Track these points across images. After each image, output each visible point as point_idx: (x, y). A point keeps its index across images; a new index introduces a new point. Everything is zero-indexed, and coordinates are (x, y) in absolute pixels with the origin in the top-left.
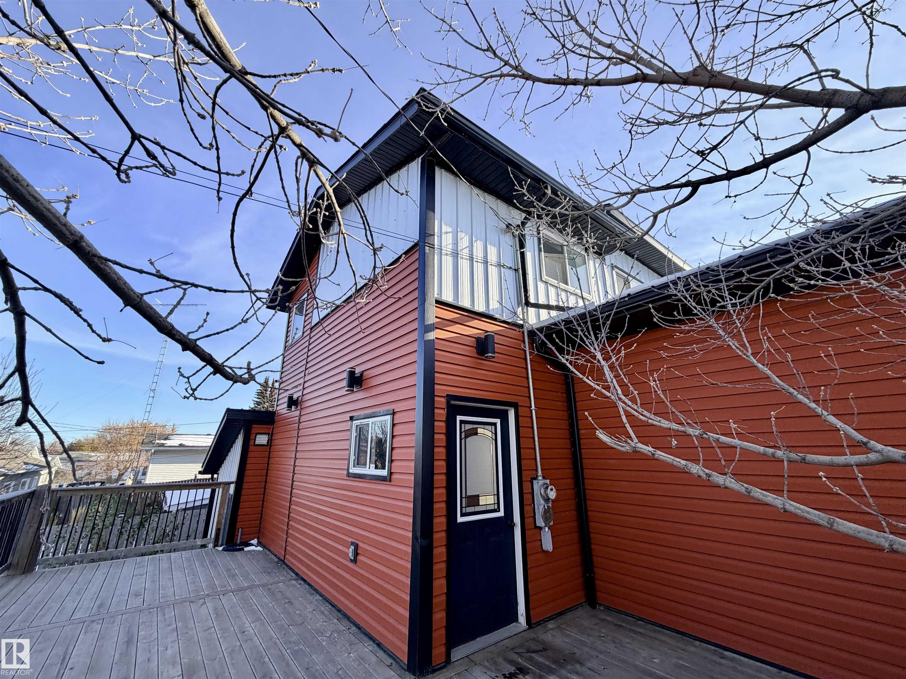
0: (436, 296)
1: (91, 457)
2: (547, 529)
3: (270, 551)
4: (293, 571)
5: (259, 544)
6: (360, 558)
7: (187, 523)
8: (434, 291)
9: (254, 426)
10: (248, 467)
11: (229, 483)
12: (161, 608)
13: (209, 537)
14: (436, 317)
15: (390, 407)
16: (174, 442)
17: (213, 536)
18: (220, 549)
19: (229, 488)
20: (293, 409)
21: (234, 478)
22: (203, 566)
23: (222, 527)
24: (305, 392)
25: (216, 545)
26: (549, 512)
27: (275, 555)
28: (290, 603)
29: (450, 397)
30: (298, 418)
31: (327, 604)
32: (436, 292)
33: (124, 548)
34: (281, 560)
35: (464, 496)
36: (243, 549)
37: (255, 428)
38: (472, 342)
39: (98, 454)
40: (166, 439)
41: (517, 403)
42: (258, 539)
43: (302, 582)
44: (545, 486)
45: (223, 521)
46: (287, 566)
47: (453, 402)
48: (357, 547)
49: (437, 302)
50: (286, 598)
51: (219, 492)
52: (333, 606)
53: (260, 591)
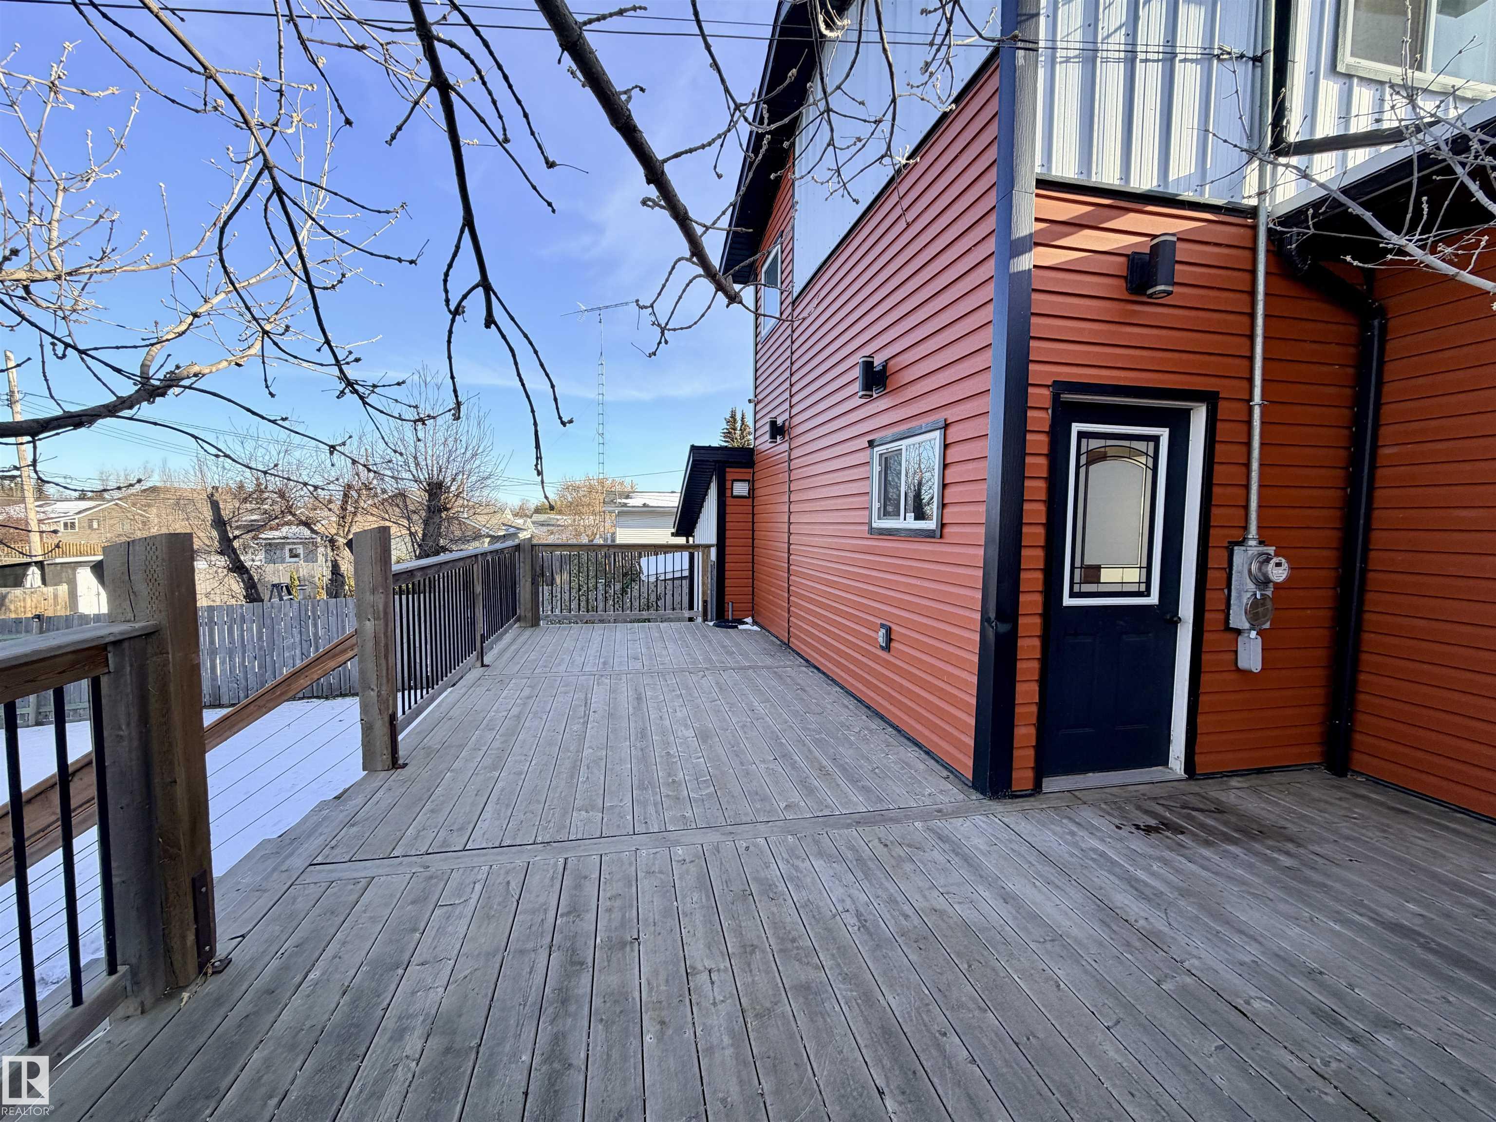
0: (1038, 170)
1: (558, 520)
2: (1253, 634)
3: (769, 632)
4: (802, 657)
5: (755, 623)
6: (893, 644)
7: (669, 593)
8: (1033, 161)
9: (728, 470)
10: (729, 526)
11: (709, 546)
12: (662, 674)
13: (695, 609)
14: (1037, 220)
15: (939, 417)
16: (636, 501)
17: (700, 609)
18: (711, 624)
19: (709, 552)
20: (779, 441)
21: (714, 541)
22: (695, 639)
23: (709, 600)
24: (794, 411)
25: (705, 620)
26: (1263, 605)
27: (777, 638)
28: (802, 689)
29: (1060, 387)
30: (787, 453)
31: (852, 699)
32: (1038, 161)
33: (612, 612)
34: (785, 644)
35: (1078, 564)
36: (736, 627)
37: (731, 473)
38: (1118, 265)
39: (565, 518)
40: (627, 497)
41: (1218, 393)
42: (753, 618)
43: (815, 671)
44: (1264, 557)
45: (709, 592)
46: (793, 650)
47: (1067, 397)
48: (889, 631)
49: (1041, 183)
50: (799, 684)
51: (698, 556)
52: (860, 701)
53: (764, 672)
